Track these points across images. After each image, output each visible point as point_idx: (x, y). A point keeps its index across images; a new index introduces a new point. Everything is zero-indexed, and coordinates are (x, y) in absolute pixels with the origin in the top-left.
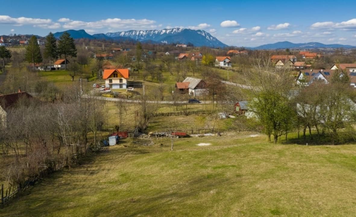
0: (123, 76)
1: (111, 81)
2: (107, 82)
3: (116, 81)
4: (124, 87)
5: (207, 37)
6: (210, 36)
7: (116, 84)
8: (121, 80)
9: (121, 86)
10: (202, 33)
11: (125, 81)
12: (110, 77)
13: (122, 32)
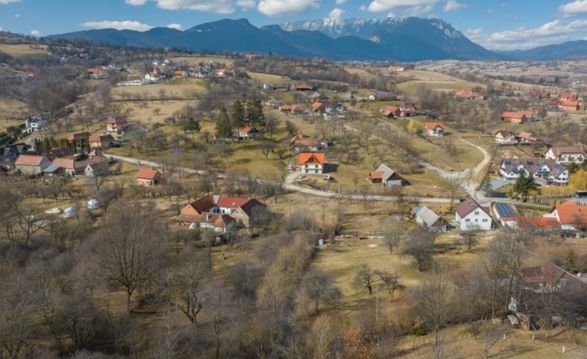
0: (319, 162)
1: (307, 166)
2: (303, 167)
3: (312, 166)
4: (320, 172)
5: (447, 32)
6: (451, 29)
7: (311, 170)
8: (317, 166)
9: (317, 171)
10: (439, 24)
11: (320, 167)
12: (307, 162)
13: (306, 21)
